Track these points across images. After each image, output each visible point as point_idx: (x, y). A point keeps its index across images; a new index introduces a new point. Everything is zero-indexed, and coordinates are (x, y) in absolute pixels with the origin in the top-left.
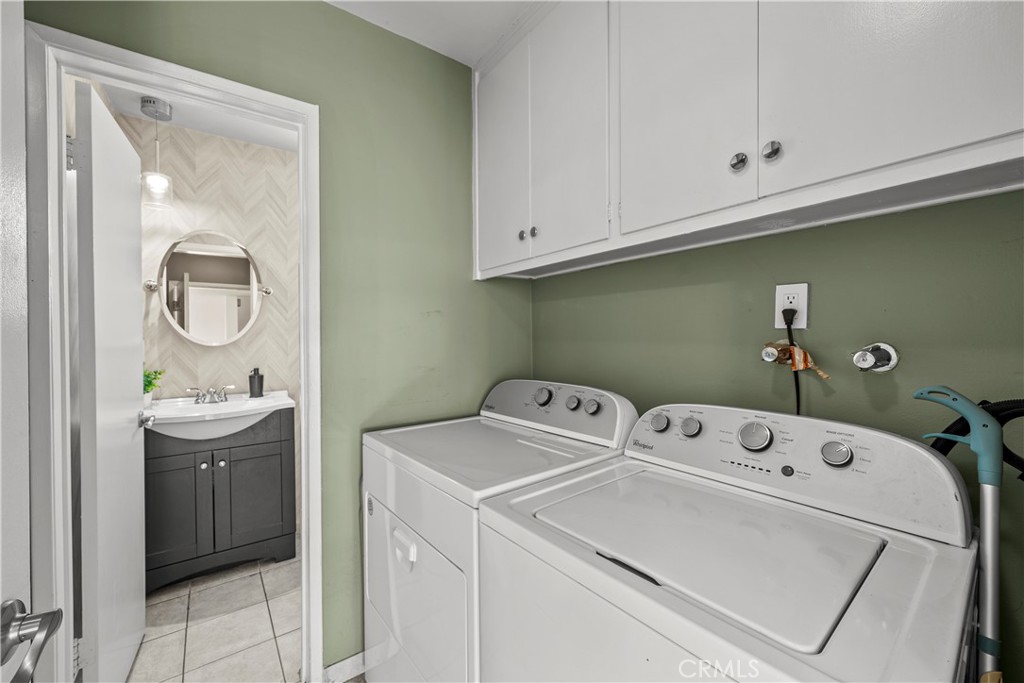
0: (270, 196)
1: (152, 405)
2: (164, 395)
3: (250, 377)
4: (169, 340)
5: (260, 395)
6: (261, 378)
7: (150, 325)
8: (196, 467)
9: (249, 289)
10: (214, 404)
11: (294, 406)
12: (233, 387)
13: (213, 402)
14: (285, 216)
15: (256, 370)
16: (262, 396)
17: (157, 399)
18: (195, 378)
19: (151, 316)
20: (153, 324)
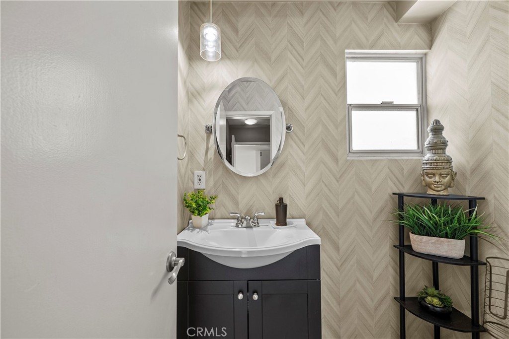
0: (291, 44)
1: (209, 224)
2: (216, 217)
3: (277, 205)
4: (221, 171)
5: (284, 224)
6: (286, 206)
7: (209, 160)
8: (235, 297)
9: (270, 144)
10: (249, 229)
11: (319, 243)
12: (263, 214)
13: (248, 227)
14: (303, 60)
15: (281, 199)
16: (286, 224)
17: (213, 219)
18: (237, 204)
19: (209, 153)
20: (211, 159)
